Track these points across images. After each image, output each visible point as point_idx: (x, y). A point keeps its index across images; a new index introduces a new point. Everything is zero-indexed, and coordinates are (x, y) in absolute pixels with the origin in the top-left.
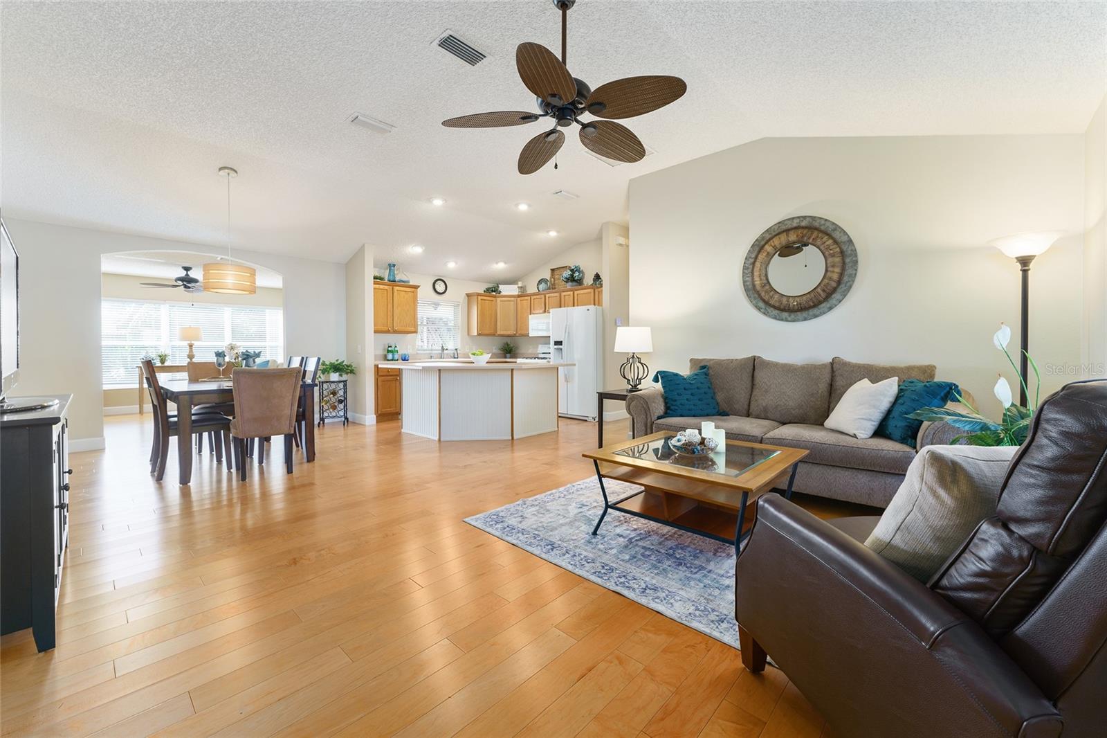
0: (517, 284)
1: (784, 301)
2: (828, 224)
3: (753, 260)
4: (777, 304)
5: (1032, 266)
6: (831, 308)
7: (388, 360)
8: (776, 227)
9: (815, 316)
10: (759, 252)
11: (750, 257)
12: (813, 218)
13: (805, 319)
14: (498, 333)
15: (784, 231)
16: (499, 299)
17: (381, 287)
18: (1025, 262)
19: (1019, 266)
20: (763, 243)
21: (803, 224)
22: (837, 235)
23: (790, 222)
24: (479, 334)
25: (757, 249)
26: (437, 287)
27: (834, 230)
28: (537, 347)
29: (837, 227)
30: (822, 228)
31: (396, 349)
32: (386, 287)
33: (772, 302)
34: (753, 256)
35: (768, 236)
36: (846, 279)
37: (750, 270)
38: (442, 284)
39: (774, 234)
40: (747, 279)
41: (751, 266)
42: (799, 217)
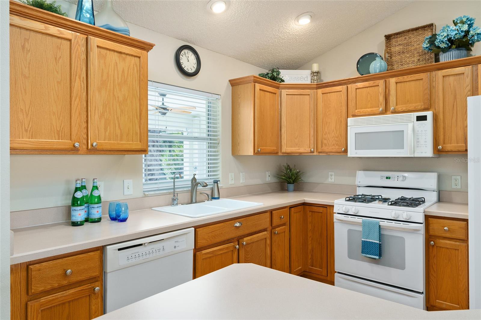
0: (310, 68)
7: (75, 224)
14: (283, 151)
16: (284, 92)
17: (53, 30)
24: (257, 153)
26: (183, 60)
28: (355, 176)
31: (96, 193)
32: (68, 33)
38: (192, 57)
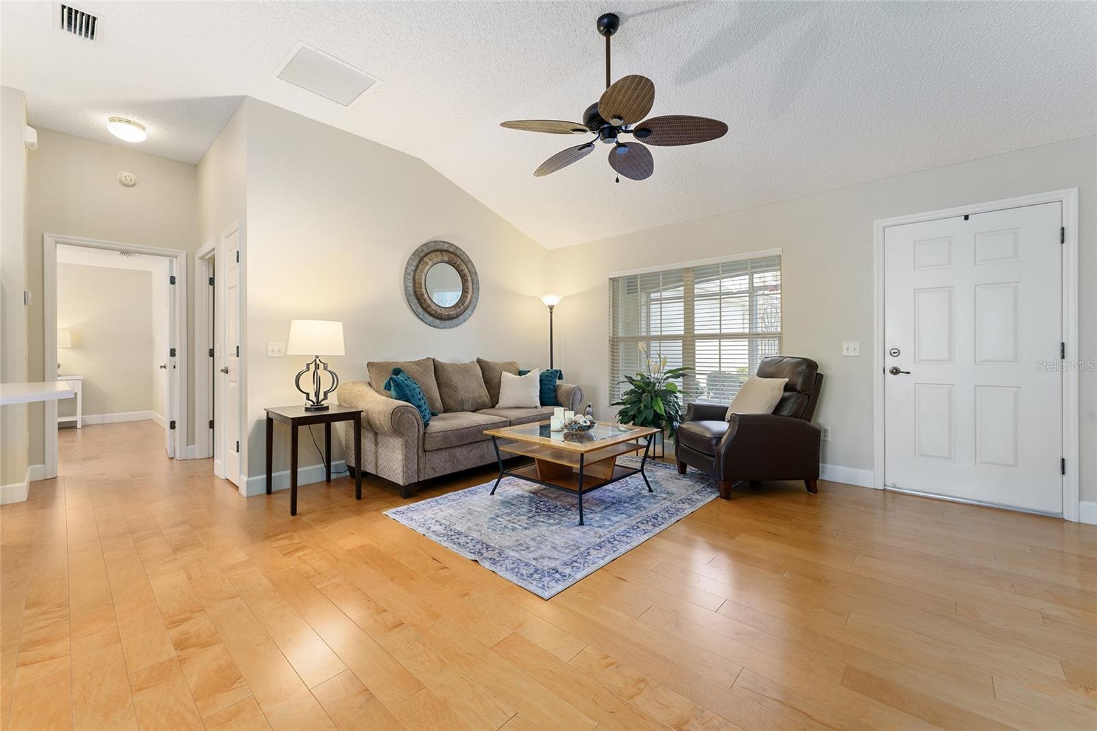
1: (439, 311)
2: (465, 256)
3: (414, 268)
4: (433, 312)
5: (553, 310)
6: (465, 320)
8: (433, 244)
9: (457, 325)
10: (420, 262)
11: (412, 265)
12: (457, 248)
13: (450, 327)
15: (438, 250)
18: (551, 308)
19: (549, 310)
20: (422, 254)
21: (450, 250)
22: (469, 265)
23: (442, 244)
25: (418, 259)
27: (468, 262)
29: (470, 261)
30: (462, 257)
33: (429, 310)
34: (415, 264)
35: (426, 251)
36: (474, 300)
37: (412, 276)
39: (431, 250)
40: (409, 284)
41: (412, 273)
42: (448, 243)
